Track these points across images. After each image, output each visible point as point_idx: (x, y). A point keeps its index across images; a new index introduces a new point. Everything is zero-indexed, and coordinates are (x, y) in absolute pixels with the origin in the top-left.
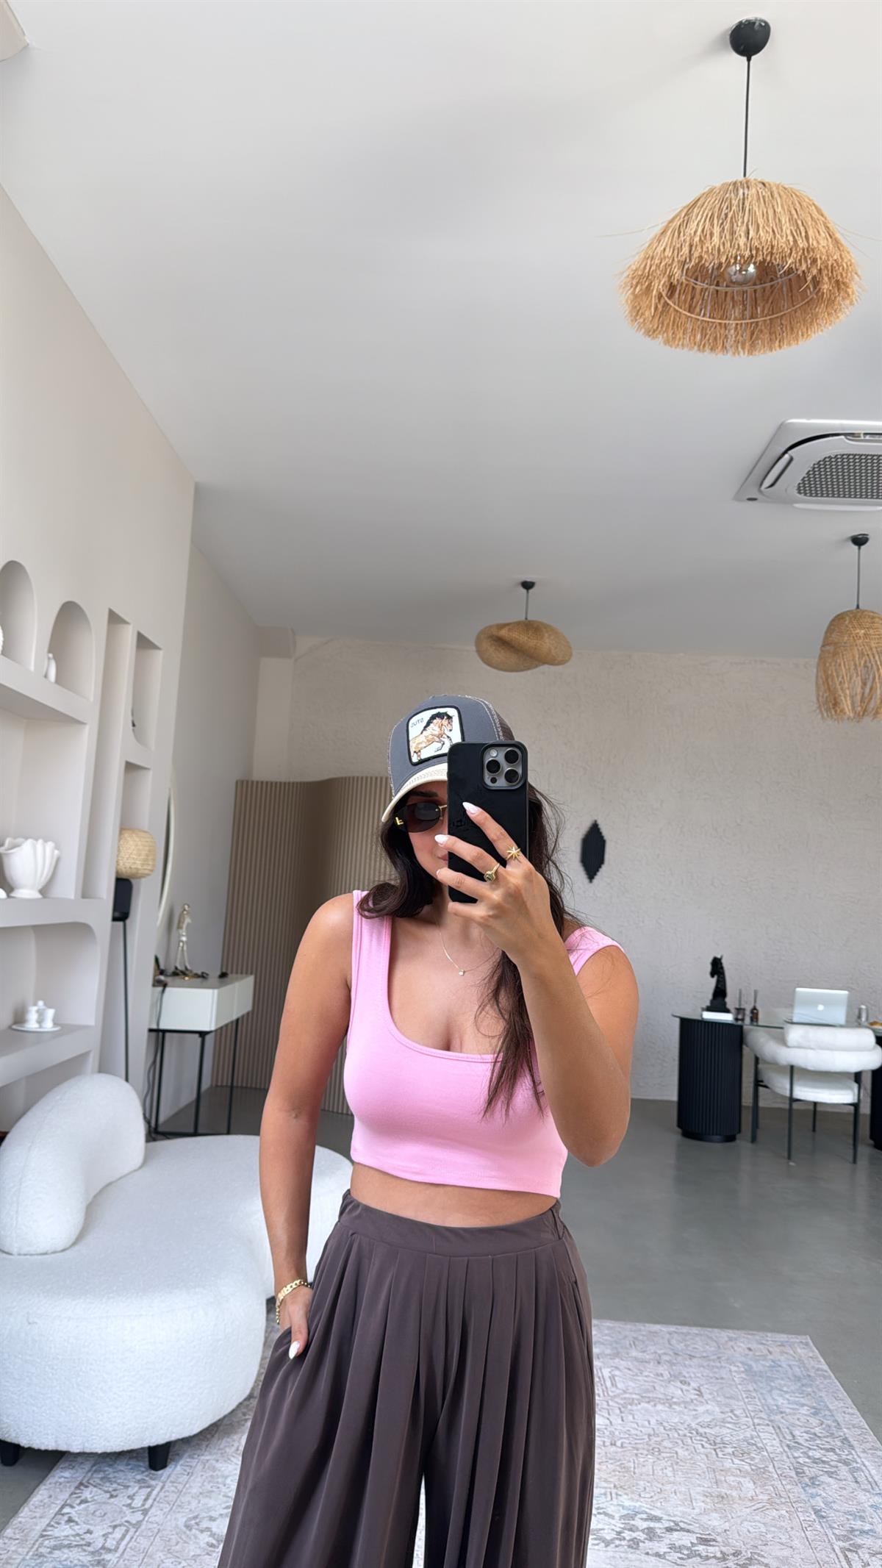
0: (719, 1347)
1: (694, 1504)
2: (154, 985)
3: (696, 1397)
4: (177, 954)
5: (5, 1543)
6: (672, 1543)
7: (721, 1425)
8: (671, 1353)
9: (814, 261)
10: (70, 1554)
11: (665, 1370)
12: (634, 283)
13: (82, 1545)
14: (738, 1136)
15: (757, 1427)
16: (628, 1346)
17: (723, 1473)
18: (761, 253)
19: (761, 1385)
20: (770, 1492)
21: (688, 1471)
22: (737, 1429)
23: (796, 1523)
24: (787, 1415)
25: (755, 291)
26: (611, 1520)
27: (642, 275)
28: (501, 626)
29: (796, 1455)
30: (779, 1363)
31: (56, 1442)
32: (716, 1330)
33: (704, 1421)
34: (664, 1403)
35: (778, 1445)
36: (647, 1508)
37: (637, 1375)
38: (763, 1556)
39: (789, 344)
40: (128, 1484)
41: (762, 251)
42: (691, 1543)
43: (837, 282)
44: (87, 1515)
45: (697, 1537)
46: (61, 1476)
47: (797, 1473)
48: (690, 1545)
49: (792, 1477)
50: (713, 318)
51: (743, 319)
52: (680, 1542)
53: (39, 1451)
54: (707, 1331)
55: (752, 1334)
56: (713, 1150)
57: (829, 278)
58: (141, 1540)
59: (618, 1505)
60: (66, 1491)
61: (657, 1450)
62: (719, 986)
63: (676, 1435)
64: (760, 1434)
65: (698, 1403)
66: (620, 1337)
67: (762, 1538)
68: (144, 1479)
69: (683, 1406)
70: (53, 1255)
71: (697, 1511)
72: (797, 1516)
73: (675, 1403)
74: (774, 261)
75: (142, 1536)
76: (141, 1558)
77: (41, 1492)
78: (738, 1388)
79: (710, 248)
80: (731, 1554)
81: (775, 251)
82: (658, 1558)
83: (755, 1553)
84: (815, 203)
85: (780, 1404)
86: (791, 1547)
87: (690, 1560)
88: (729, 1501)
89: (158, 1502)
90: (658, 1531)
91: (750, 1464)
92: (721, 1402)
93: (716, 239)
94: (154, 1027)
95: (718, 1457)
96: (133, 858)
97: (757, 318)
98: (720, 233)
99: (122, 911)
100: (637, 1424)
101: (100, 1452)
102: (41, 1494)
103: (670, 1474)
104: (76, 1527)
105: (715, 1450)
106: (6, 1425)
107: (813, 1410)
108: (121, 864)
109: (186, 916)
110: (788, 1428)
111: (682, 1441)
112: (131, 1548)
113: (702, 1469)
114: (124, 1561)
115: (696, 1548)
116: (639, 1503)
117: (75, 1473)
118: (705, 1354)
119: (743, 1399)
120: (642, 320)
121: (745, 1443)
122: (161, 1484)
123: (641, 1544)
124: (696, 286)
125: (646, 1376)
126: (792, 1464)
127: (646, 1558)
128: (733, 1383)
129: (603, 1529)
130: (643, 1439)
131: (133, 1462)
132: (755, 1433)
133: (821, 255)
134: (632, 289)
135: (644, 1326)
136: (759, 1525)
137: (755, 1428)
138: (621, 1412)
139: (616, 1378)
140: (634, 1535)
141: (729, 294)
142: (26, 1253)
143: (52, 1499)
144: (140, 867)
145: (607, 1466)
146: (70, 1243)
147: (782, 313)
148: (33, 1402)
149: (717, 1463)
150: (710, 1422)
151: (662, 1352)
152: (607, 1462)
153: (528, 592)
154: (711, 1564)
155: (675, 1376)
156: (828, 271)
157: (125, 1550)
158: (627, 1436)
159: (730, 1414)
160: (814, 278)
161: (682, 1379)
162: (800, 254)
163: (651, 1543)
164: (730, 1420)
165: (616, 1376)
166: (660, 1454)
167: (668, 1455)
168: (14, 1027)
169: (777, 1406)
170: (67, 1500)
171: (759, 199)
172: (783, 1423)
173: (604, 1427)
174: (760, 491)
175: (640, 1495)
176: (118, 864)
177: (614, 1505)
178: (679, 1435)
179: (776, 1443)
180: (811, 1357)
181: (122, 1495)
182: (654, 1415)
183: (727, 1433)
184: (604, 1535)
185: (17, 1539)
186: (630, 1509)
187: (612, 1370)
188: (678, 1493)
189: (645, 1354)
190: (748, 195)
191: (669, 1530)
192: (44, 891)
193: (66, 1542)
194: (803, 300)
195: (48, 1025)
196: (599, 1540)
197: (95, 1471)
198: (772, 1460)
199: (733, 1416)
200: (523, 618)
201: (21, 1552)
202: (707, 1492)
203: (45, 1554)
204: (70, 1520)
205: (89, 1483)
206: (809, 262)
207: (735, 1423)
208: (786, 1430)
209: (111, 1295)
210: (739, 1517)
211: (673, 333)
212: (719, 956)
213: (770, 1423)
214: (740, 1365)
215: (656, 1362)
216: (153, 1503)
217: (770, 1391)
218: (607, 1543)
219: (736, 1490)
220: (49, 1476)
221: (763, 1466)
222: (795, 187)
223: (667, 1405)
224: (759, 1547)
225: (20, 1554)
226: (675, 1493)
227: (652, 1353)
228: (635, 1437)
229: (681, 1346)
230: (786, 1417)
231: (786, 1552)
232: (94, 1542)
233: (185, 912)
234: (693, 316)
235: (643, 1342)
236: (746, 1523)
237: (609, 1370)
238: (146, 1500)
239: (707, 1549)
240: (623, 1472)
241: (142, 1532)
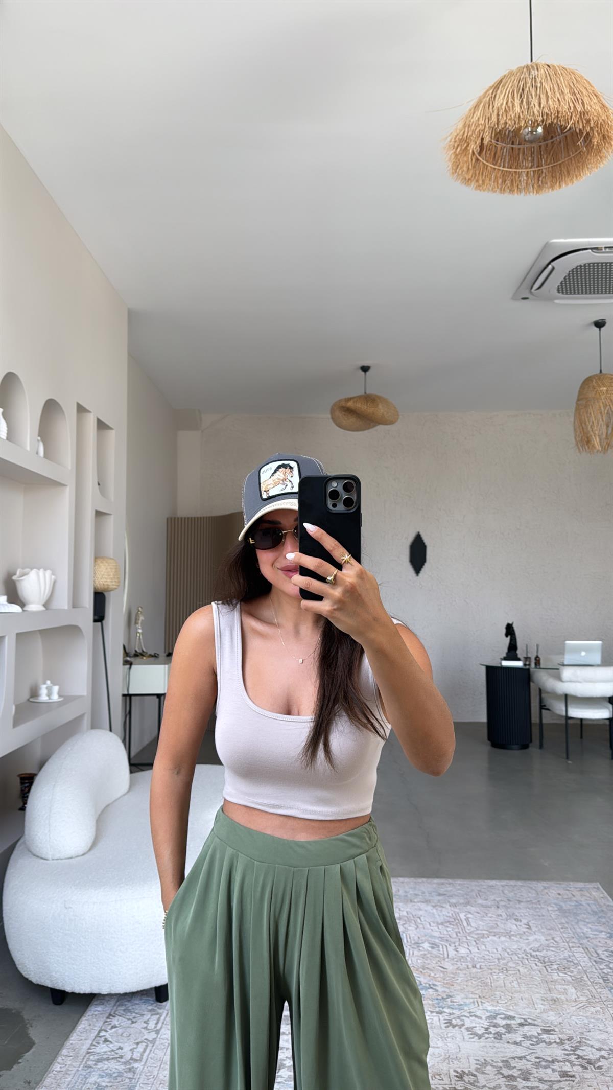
0: (538, 894)
1: (536, 1006)
2: (124, 665)
3: (527, 930)
4: (136, 642)
5: (63, 1060)
6: (524, 1034)
7: (546, 949)
8: (505, 900)
9: (588, 121)
10: (109, 1064)
11: (502, 912)
12: (456, 145)
13: (116, 1058)
14: (530, 745)
15: (572, 949)
16: (475, 897)
17: (553, 983)
18: (550, 117)
19: (571, 919)
20: (586, 995)
21: (529, 983)
22: (559, 951)
23: (608, 1015)
24: (591, 939)
25: (540, 146)
26: (480, 1021)
27: (461, 139)
28: (349, 399)
29: (601, 967)
30: (580, 903)
31: (91, 988)
32: (534, 882)
33: (534, 947)
34: (505, 936)
35: (588, 961)
36: (504, 1011)
37: (484, 917)
38: (588, 1040)
39: (566, 184)
40: (143, 1013)
41: (551, 116)
42: (538, 1033)
43: (604, 137)
44: (117, 1036)
45: (541, 1029)
46: (95, 1010)
47: (604, 981)
48: (537, 1035)
49: (601, 983)
50: (511, 168)
51: (531, 168)
52: (529, 1033)
53: (79, 994)
54: (528, 883)
55: (560, 884)
56: (514, 754)
57: (598, 134)
58: (157, 1051)
59: (484, 1009)
60: (100, 1020)
61: (505, 969)
62: (512, 643)
63: (517, 958)
64: (574, 954)
65: (528, 934)
66: (469, 890)
67: (586, 1027)
68: (154, 1009)
69: (518, 937)
70: (77, 859)
71: (538, 1011)
72: (608, 1010)
73: (513, 935)
74: (559, 123)
75: (158, 1049)
76: (159, 1065)
77: (83, 1022)
78: (554, 922)
79: (513, 116)
80: (566, 1040)
81: (560, 115)
82: (515, 1046)
83: (583, 1038)
84: (586, 78)
85: (585, 931)
86: (607, 1032)
87: (538, 1046)
88: (559, 1003)
89: (166, 1024)
90: (513, 1026)
91: (570, 975)
92: (544, 932)
93: (517, 109)
94: (126, 693)
95: (548, 972)
96: (105, 578)
97: (542, 166)
98: (520, 104)
99: (99, 616)
100: (489, 951)
101: (122, 992)
102: (83, 1024)
103: (516, 986)
104: (111, 1045)
105: (545, 967)
106: (55, 978)
107: (608, 935)
108: (97, 582)
109: (140, 615)
110: (593, 948)
111: (522, 962)
112: (151, 1058)
113: (538, 981)
114: (147, 1068)
115: (542, 1037)
116: (498, 1008)
117: (104, 1008)
118: (529, 900)
119: (559, 929)
120: (460, 173)
121: (565, 961)
122: (166, 1012)
123: (503, 1036)
124: (497, 145)
125: (491, 917)
126: (599, 974)
127: (508, 1045)
128: (550, 918)
129: (475, 1027)
130: (494, 962)
131: (144, 998)
132: (570, 954)
133: (593, 118)
134: (454, 150)
135: (484, 882)
136: (583, 1018)
137: (571, 950)
138: (477, 944)
139: (470, 919)
140: (498, 1030)
141: (521, 150)
142: (58, 858)
143: (91, 1027)
144: (109, 584)
145: (472, 983)
146: (88, 849)
147: (560, 162)
148: (73, 962)
149: (548, 976)
150: (539, 947)
151: (500, 899)
152: (471, 980)
153: (365, 374)
154: (553, 1048)
155: (510, 916)
156: (597, 128)
157: (147, 1059)
158: (483, 960)
159: (552, 941)
160: (588, 134)
161: (515, 917)
162: (578, 116)
163: (510, 1035)
164: (552, 945)
165: (469, 918)
166: (507, 972)
167: (513, 972)
168: (31, 700)
169: (583, 933)
170: (102, 1027)
171: (546, 77)
172: (589, 945)
173: (466, 955)
174: (531, 293)
175: (497, 1002)
176: (95, 583)
177: (481, 1010)
178: (518, 957)
179: (586, 959)
180: (602, 898)
181: (140, 1020)
182: (500, 944)
183: (552, 955)
184: (476, 1031)
185: (71, 1056)
186: (491, 1012)
187: (466, 914)
188: (524, 1000)
189: (487, 902)
190: (538, 75)
191: (521, 1025)
192: (46, 605)
193: (105, 1057)
194: (576, 151)
195: (55, 697)
196: (474, 1034)
197: (119, 1006)
198: (585, 972)
199: (554, 942)
200: (362, 393)
201: (75, 1066)
202: (544, 997)
203: (93, 1066)
204: (106, 1041)
205: (117, 1014)
206: (585, 122)
207: (556, 947)
208: (592, 950)
209: (122, 885)
210: (568, 1013)
211: (483, 181)
212: (511, 623)
213: (579, 945)
214: (554, 905)
215: (496, 907)
216: (162, 1025)
217: (577, 923)
218: (480, 1037)
219: (564, 994)
220: (88, 1010)
221: (579, 977)
222: (572, 68)
223: (508, 936)
224: (585, 1033)
225: (75, 1067)
226: (522, 999)
227: (492, 901)
228: (489, 961)
229: (511, 895)
230: (590, 941)
231: (604, 1036)
232: (124, 1055)
233: (139, 613)
234: (496, 167)
235: (485, 893)
236: (574, 1017)
237: (464, 914)
238: (157, 1023)
239: (549, 1037)
240: (483, 986)
241: (157, 1046)
